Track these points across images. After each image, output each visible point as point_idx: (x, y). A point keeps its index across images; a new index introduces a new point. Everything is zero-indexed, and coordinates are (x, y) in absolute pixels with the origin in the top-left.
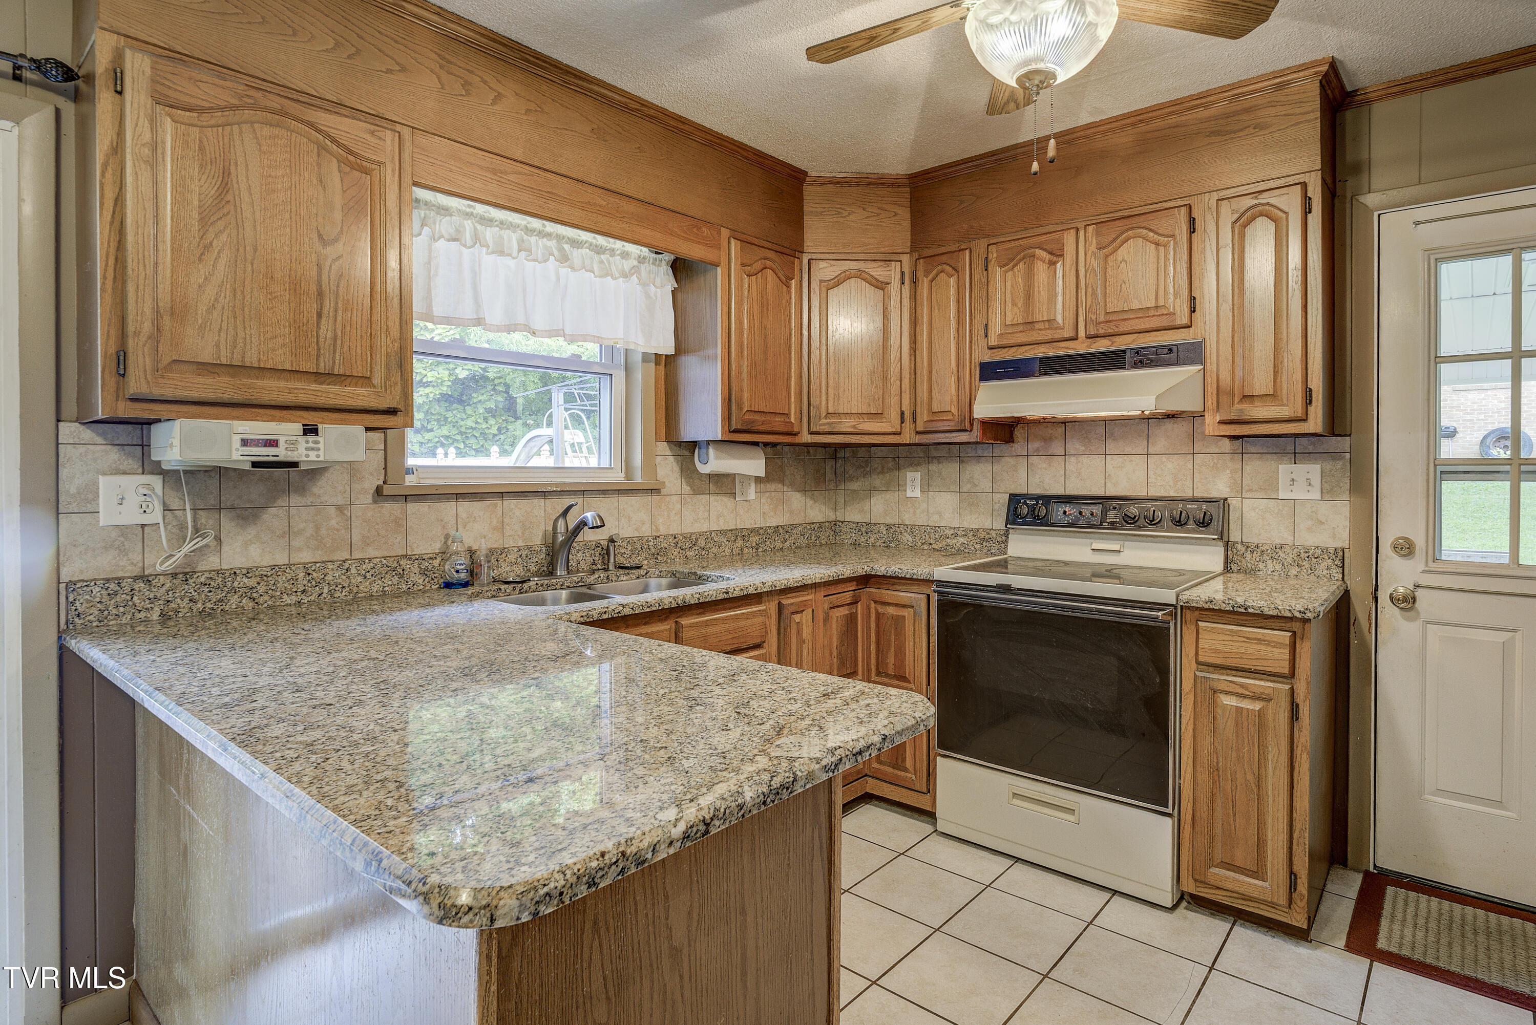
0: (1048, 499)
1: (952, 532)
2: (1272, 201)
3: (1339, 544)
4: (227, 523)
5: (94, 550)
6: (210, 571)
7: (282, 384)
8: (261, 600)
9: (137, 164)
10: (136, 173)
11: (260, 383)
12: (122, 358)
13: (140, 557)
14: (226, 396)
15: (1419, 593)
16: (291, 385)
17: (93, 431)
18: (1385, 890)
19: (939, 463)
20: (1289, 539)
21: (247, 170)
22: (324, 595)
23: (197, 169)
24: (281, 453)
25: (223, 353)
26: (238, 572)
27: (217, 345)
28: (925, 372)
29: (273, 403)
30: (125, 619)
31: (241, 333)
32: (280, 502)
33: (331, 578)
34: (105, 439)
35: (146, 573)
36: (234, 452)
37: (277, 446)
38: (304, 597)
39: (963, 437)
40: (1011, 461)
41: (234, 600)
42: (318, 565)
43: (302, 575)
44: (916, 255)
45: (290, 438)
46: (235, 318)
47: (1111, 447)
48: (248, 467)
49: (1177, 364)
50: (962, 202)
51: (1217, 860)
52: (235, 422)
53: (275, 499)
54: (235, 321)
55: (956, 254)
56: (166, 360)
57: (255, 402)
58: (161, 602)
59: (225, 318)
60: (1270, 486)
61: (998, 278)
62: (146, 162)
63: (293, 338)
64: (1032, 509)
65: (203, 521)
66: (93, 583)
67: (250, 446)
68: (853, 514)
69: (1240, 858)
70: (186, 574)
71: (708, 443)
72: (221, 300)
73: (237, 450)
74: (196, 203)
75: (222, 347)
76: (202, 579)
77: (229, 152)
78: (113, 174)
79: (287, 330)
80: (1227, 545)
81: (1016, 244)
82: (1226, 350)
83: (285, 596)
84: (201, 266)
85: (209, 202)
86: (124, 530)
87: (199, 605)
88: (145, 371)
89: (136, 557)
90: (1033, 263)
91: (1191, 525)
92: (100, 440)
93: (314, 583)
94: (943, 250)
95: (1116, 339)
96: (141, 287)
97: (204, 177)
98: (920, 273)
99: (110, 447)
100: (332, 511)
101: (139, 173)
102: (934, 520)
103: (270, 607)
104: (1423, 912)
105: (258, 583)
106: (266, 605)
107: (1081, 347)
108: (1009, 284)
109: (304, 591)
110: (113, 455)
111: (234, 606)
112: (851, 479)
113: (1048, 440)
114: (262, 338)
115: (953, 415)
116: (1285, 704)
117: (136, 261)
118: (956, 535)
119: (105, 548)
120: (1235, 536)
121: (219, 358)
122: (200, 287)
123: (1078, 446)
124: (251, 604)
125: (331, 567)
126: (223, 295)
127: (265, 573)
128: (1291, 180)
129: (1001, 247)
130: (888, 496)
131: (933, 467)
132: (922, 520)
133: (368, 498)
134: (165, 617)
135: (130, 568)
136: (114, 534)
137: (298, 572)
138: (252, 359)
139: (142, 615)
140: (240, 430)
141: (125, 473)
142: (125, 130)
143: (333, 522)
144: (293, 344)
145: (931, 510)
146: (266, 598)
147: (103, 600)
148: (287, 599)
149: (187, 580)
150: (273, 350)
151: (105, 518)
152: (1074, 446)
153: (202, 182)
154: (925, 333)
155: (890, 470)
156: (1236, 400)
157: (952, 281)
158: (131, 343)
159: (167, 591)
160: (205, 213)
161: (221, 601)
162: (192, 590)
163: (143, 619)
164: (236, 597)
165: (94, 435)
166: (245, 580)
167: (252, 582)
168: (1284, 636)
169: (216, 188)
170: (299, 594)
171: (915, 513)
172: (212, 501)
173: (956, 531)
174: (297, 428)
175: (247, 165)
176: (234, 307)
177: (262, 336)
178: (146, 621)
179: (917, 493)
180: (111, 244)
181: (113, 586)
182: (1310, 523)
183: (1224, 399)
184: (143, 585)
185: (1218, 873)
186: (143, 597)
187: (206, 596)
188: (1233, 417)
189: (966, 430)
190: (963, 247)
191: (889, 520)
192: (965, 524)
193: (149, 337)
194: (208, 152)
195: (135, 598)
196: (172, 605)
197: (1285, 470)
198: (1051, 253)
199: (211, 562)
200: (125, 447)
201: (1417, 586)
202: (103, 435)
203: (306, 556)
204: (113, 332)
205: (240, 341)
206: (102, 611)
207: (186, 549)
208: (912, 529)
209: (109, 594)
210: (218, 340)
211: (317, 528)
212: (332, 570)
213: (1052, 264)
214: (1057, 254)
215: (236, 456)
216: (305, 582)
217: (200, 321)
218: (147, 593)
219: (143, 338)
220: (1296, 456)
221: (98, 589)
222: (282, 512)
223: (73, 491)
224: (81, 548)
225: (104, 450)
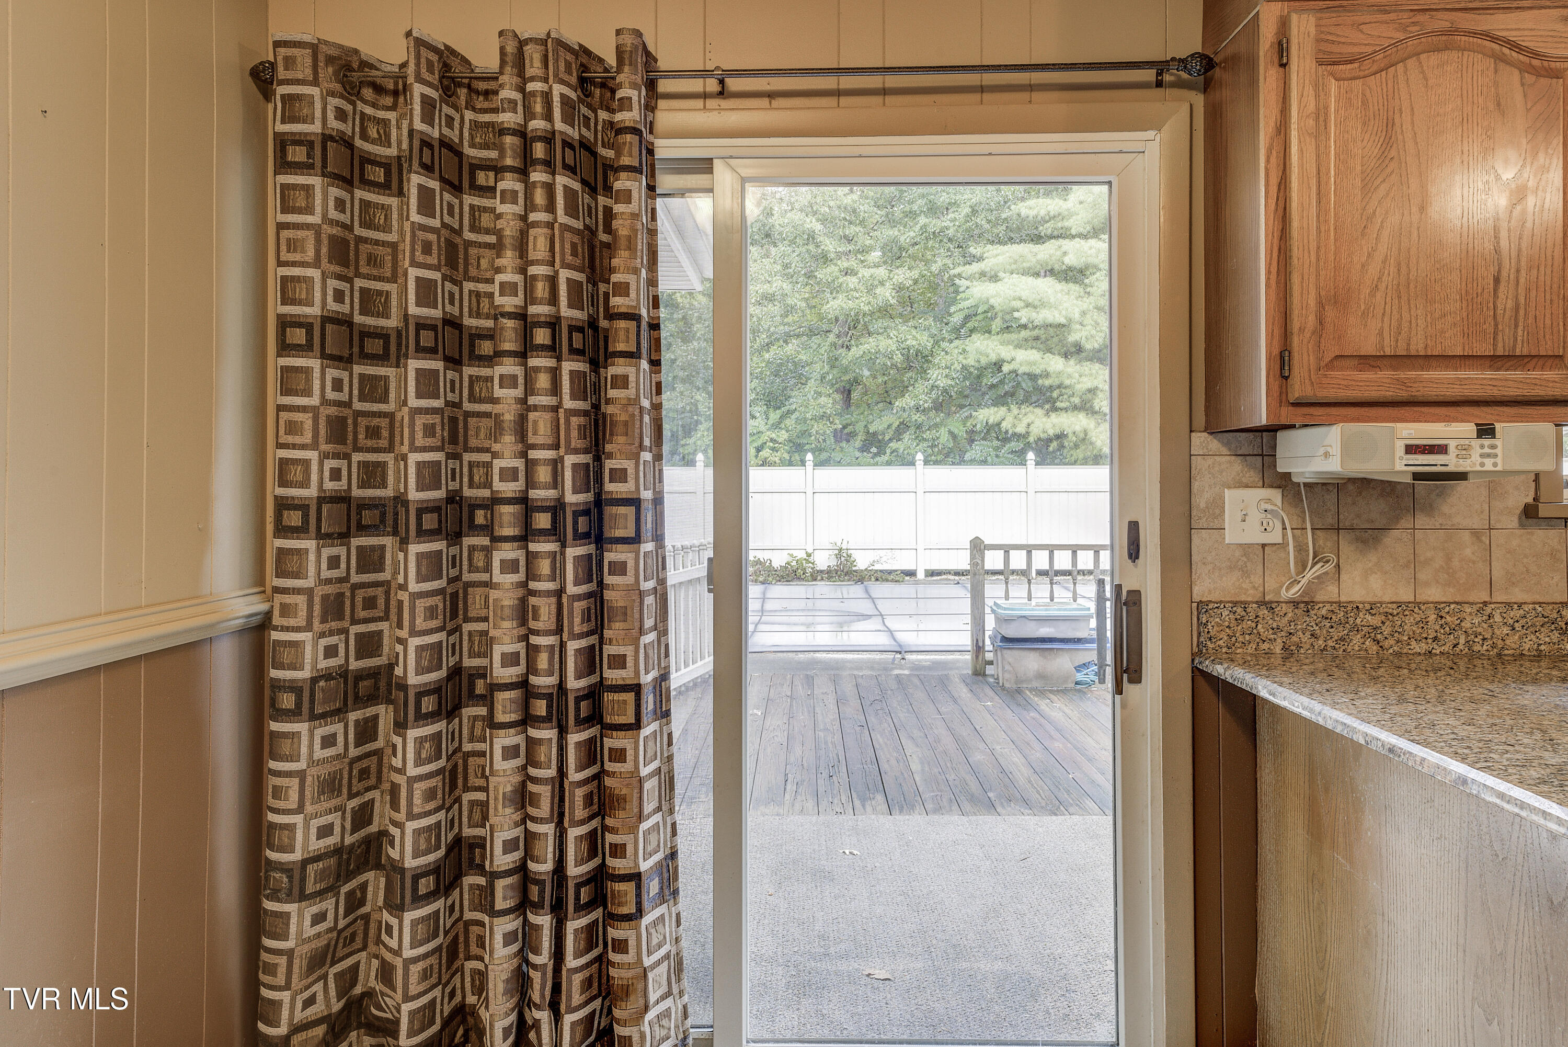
4: (1347, 548)
5: (1220, 569)
6: (1332, 603)
7: (1451, 374)
8: (1386, 644)
9: (1302, 139)
10: (1302, 150)
11: (1426, 374)
12: (1287, 358)
13: (1261, 580)
14: (1389, 393)
16: (1462, 374)
17: (1219, 441)
21: (1413, 114)
22: (1461, 647)
23: (1359, 129)
24: (1451, 462)
25: (1387, 342)
26: (1361, 606)
27: (1381, 333)
29: (1441, 399)
30: (1251, 649)
31: (1406, 315)
32: (1404, 523)
33: (1469, 625)
34: (1230, 450)
35: (1267, 599)
36: (1397, 461)
37: (1445, 452)
38: (1436, 646)
41: (1357, 639)
42: (1452, 606)
43: (1433, 617)
45: (1462, 442)
46: (1399, 297)
48: (1408, 479)
52: (1399, 425)
53: (1397, 519)
54: (1399, 302)
56: (1328, 358)
57: (1421, 399)
58: (1283, 634)
59: (1389, 299)
62: (1310, 135)
63: (1465, 315)
65: (1321, 542)
66: (1222, 606)
67: (1415, 453)
70: (1307, 603)
72: (1385, 278)
73: (1401, 458)
74: (1359, 168)
75: (1386, 335)
76: (1324, 612)
77: (1393, 98)
78: (1277, 157)
79: (1458, 305)
83: (1413, 643)
84: (1363, 242)
85: (1372, 164)
86: (1246, 548)
87: (1321, 642)
88: (1310, 370)
89: (1258, 581)
92: (1225, 451)
93: (1447, 629)
96: (1306, 277)
97: (1367, 136)
99: (1233, 458)
100: (1466, 536)
101: (1304, 149)
103: (1398, 655)
105: (1383, 623)
106: (1391, 651)
109: (1435, 639)
110: (1236, 467)
111: (1357, 648)
114: (1429, 319)
117: (1301, 249)
119: (1230, 567)
121: (1383, 347)
122: (1363, 266)
124: (1375, 648)
125: (1468, 610)
126: (1386, 272)
127: (1390, 611)
133: (1514, 520)
134: (1288, 653)
135: (1251, 592)
136: (1237, 554)
137: (1428, 613)
138: (1417, 347)
139: (1265, 646)
140: (1405, 433)
141: (1247, 486)
142: (1290, 106)
143: (1468, 552)
144: (1466, 322)
146: (1392, 642)
147: (1232, 625)
148: (1417, 647)
149: (1308, 611)
150: (1443, 332)
151: (1230, 537)
153: (1365, 142)
158: (1295, 341)
159: (1290, 622)
160: (1368, 178)
161: (1342, 639)
162: (1313, 624)
163: (1267, 651)
164: (1359, 636)
165: (1220, 445)
166: (1369, 617)
167: (1375, 621)
169: (1379, 145)
170: (1430, 641)
172: (1330, 520)
174: (1469, 429)
175: (1412, 109)
176: (1399, 285)
177: (1429, 316)
178: (1269, 653)
180: (1275, 235)
181: (1239, 610)
184: (1266, 612)
186: (1267, 626)
187: (1328, 632)
193: (1313, 333)
194: (1371, 106)
195: (1260, 626)
196: (1294, 639)
199: (1329, 592)
200: (1248, 458)
202: (1227, 444)
203: (1434, 594)
204: (1276, 332)
205: (1405, 325)
206: (1230, 637)
207: (1309, 575)
209: (1236, 619)
210: (1382, 327)
211: (1448, 559)
212: (1470, 614)
215: (1400, 466)
216: (1438, 627)
217: (1363, 308)
218: (1270, 622)
219: (1307, 334)
221: (1227, 613)
222: (1406, 536)
223: (1202, 505)
224: (1210, 567)
225: (1230, 462)
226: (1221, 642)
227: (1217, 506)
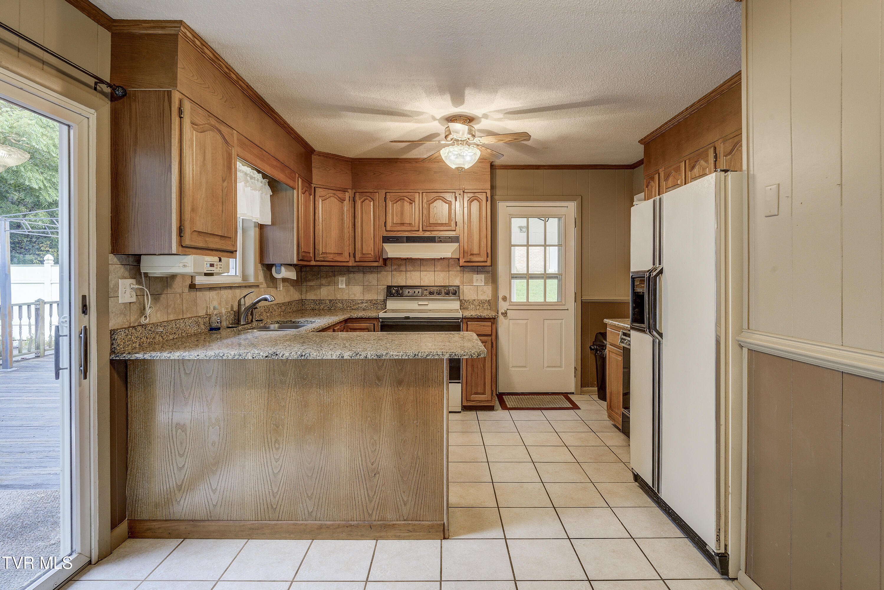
0: (402, 287)
1: (361, 301)
2: (478, 196)
3: (489, 299)
5: (117, 315)
6: (151, 324)
10: (188, 152)
11: (210, 240)
12: (183, 229)
15: (508, 311)
16: (216, 240)
17: (117, 258)
18: (503, 397)
19: (354, 274)
20: (476, 298)
22: (180, 335)
23: (199, 150)
26: (158, 324)
28: (360, 238)
29: (212, 248)
30: (130, 347)
31: (207, 219)
32: (165, 292)
34: (120, 262)
35: (131, 326)
36: (205, 269)
37: (214, 266)
39: (376, 264)
40: (385, 273)
42: (178, 321)
43: (174, 326)
44: (354, 191)
45: (217, 263)
46: (206, 212)
47: (422, 268)
49: (452, 242)
50: (375, 174)
51: (473, 392)
55: (373, 193)
56: (192, 231)
60: (471, 282)
61: (390, 205)
63: (217, 221)
64: (397, 291)
66: (121, 330)
68: (311, 296)
69: (480, 390)
71: (281, 265)
74: (199, 164)
76: (149, 328)
78: (179, 151)
80: (461, 301)
81: (397, 194)
82: (466, 239)
85: (201, 164)
86: (125, 305)
87: (149, 340)
88: (189, 235)
89: (129, 318)
90: (404, 202)
91: (451, 295)
92: (118, 262)
93: (177, 329)
94: (366, 191)
95: (433, 232)
96: (188, 200)
98: (357, 198)
99: (121, 265)
100: (178, 295)
102: (352, 297)
104: (513, 399)
105: (163, 330)
106: (165, 340)
107: (420, 234)
108: (394, 208)
109: (175, 333)
110: (122, 270)
112: (309, 280)
113: (399, 266)
115: (372, 255)
116: (490, 343)
118: (362, 303)
119: (121, 313)
120: (461, 298)
121: (203, 229)
122: (200, 199)
123: (411, 268)
127: (164, 325)
128: (483, 191)
129: (391, 194)
130: (329, 287)
131: (351, 275)
132: (346, 297)
133: (186, 290)
134: (140, 346)
135: (127, 323)
136: (123, 307)
137: (173, 324)
141: (125, 278)
143: (179, 301)
144: (217, 224)
145: (350, 293)
151: (121, 300)
152: (409, 268)
154: (359, 222)
155: (330, 276)
156: (469, 255)
157: (372, 203)
158: (186, 223)
161: (154, 338)
163: (135, 346)
165: (117, 260)
166: (160, 328)
168: (489, 324)
169: (203, 158)
171: (342, 295)
173: (363, 301)
174: (217, 259)
178: (136, 348)
179: (344, 286)
180: (178, 181)
181: (126, 331)
182: (482, 292)
183: (465, 255)
185: (474, 397)
187: (151, 336)
188: (468, 260)
189: (377, 261)
190: (375, 191)
191: (330, 298)
192: (366, 298)
194: (201, 143)
195: (132, 337)
196: (142, 340)
197: (475, 277)
198: (410, 200)
200: (126, 266)
201: (507, 309)
202: (119, 260)
205: (207, 222)
207: (148, 313)
208: (342, 301)
209: (126, 335)
210: (203, 222)
211: (174, 304)
213: (411, 203)
214: (412, 201)
215: (205, 271)
217: (200, 214)
219: (189, 221)
220: (478, 272)
223: (112, 287)
224: (114, 314)
225: (120, 267)
226: (121, 346)
227: (117, 286)
